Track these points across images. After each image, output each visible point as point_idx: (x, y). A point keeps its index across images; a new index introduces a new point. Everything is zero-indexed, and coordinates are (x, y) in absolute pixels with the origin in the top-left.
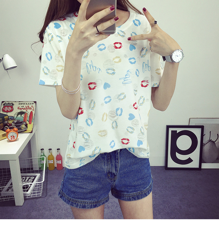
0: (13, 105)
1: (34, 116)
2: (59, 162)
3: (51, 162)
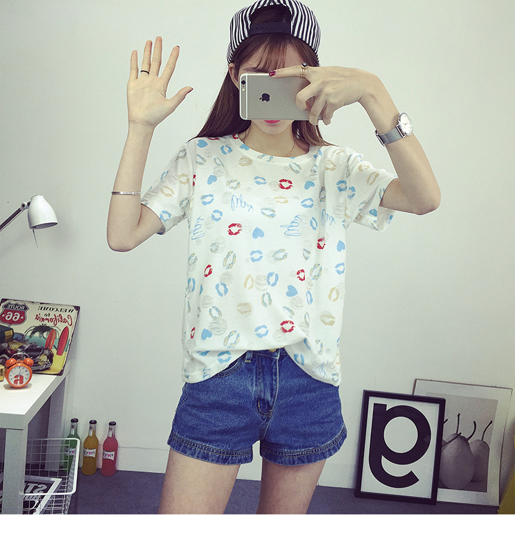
0: (26, 308)
1: (70, 337)
2: (110, 456)
3: (91, 453)
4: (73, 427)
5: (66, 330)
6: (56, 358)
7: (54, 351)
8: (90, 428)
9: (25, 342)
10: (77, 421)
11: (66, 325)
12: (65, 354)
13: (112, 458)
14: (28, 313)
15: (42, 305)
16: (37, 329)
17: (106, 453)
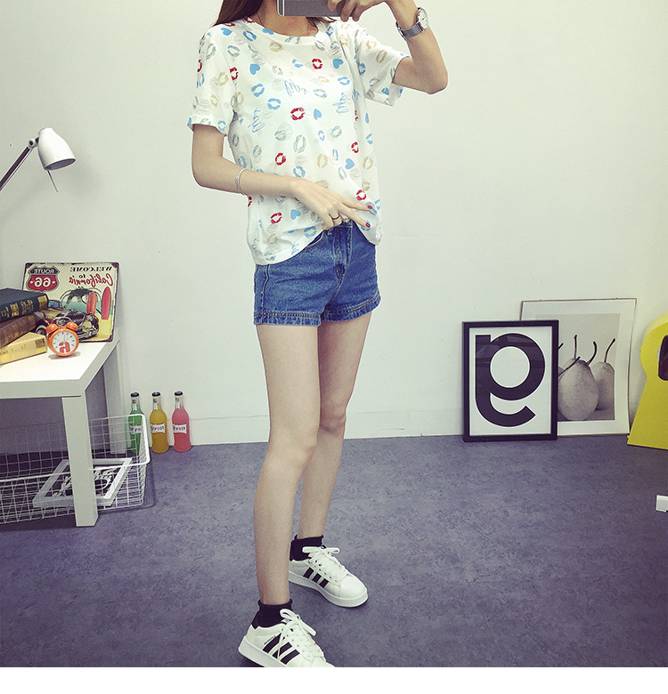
0: (56, 271)
1: (113, 298)
2: (182, 429)
3: (159, 429)
4: (134, 402)
5: (107, 290)
6: (101, 323)
7: (98, 316)
8: (154, 401)
9: (62, 309)
10: (138, 395)
11: (106, 285)
12: (111, 318)
13: (185, 431)
14: (59, 276)
15: (74, 266)
16: (74, 293)
17: (177, 426)
